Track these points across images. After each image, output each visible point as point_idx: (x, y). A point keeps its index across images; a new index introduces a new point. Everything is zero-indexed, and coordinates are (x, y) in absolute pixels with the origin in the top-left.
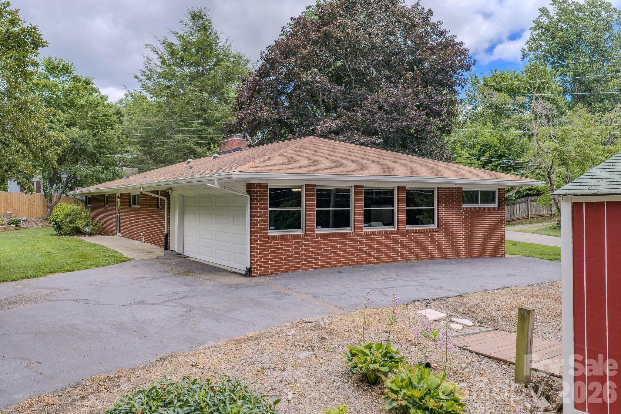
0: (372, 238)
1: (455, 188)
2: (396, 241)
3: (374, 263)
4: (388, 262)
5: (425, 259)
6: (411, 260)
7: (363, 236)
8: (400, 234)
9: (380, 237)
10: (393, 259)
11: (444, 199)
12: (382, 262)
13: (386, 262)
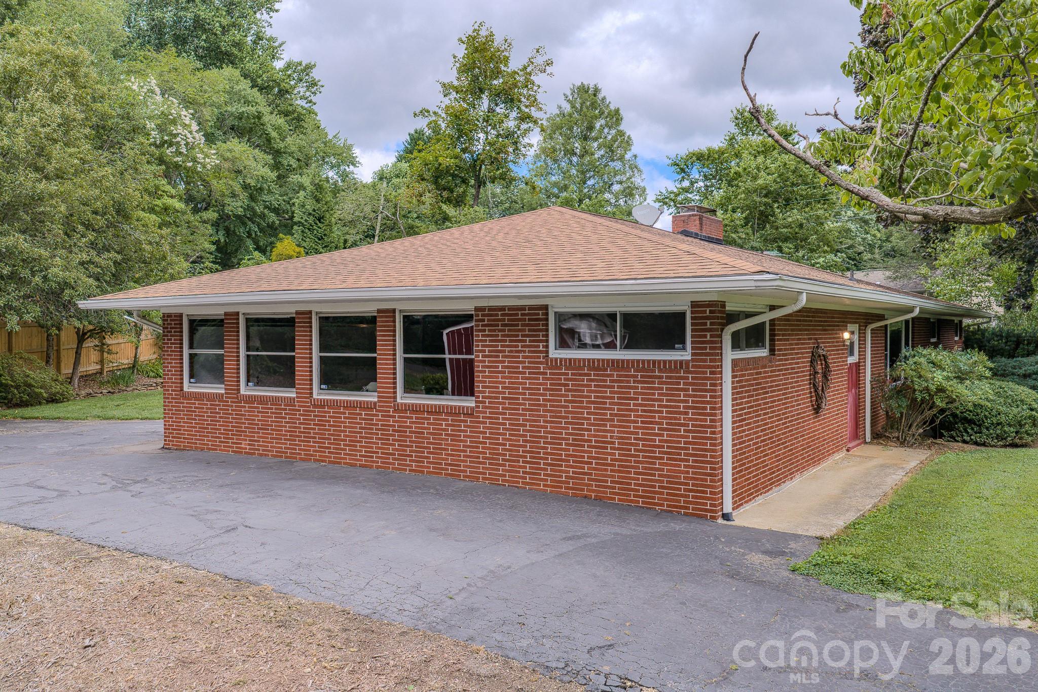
0: (325, 412)
1: (522, 308)
2: (372, 424)
3: (330, 462)
4: (355, 465)
5: (437, 473)
6: (406, 470)
7: (309, 407)
8: (379, 411)
9: (341, 413)
10: (366, 461)
11: (488, 336)
12: (345, 463)
13: (352, 465)
